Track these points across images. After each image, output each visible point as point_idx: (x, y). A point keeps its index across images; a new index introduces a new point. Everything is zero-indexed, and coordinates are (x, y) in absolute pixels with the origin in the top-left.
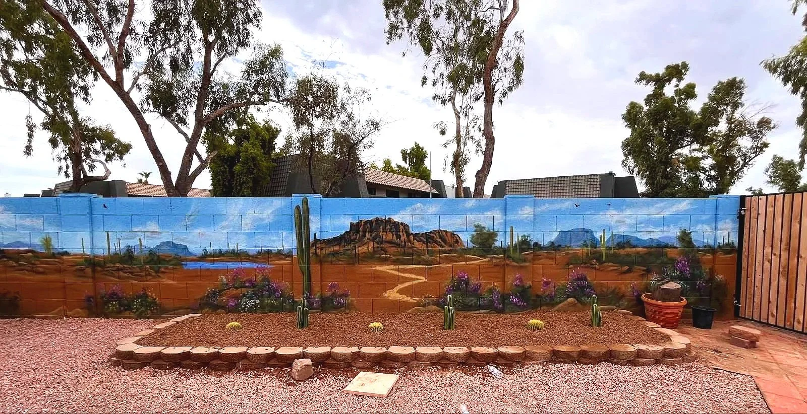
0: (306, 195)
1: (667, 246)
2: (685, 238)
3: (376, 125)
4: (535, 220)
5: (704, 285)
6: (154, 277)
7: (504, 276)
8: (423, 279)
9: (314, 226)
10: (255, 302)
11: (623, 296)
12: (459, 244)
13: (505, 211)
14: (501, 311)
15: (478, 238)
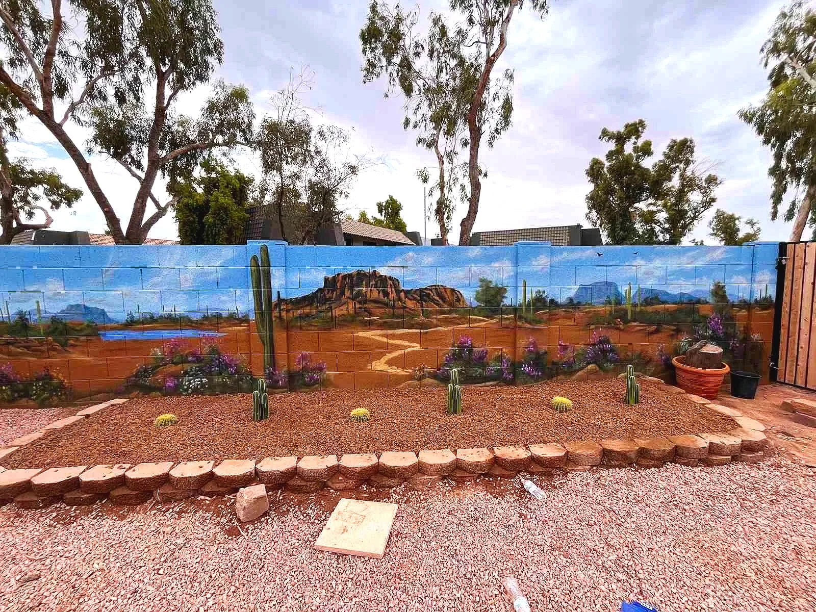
0: (266, 242)
1: (699, 301)
2: (719, 292)
3: (353, 170)
4: (553, 272)
5: (738, 345)
6: (59, 352)
7: (515, 340)
8: (417, 347)
9: (277, 282)
10: (202, 381)
11: (650, 360)
12: (461, 303)
13: (516, 262)
14: (512, 382)
15: (482, 295)
